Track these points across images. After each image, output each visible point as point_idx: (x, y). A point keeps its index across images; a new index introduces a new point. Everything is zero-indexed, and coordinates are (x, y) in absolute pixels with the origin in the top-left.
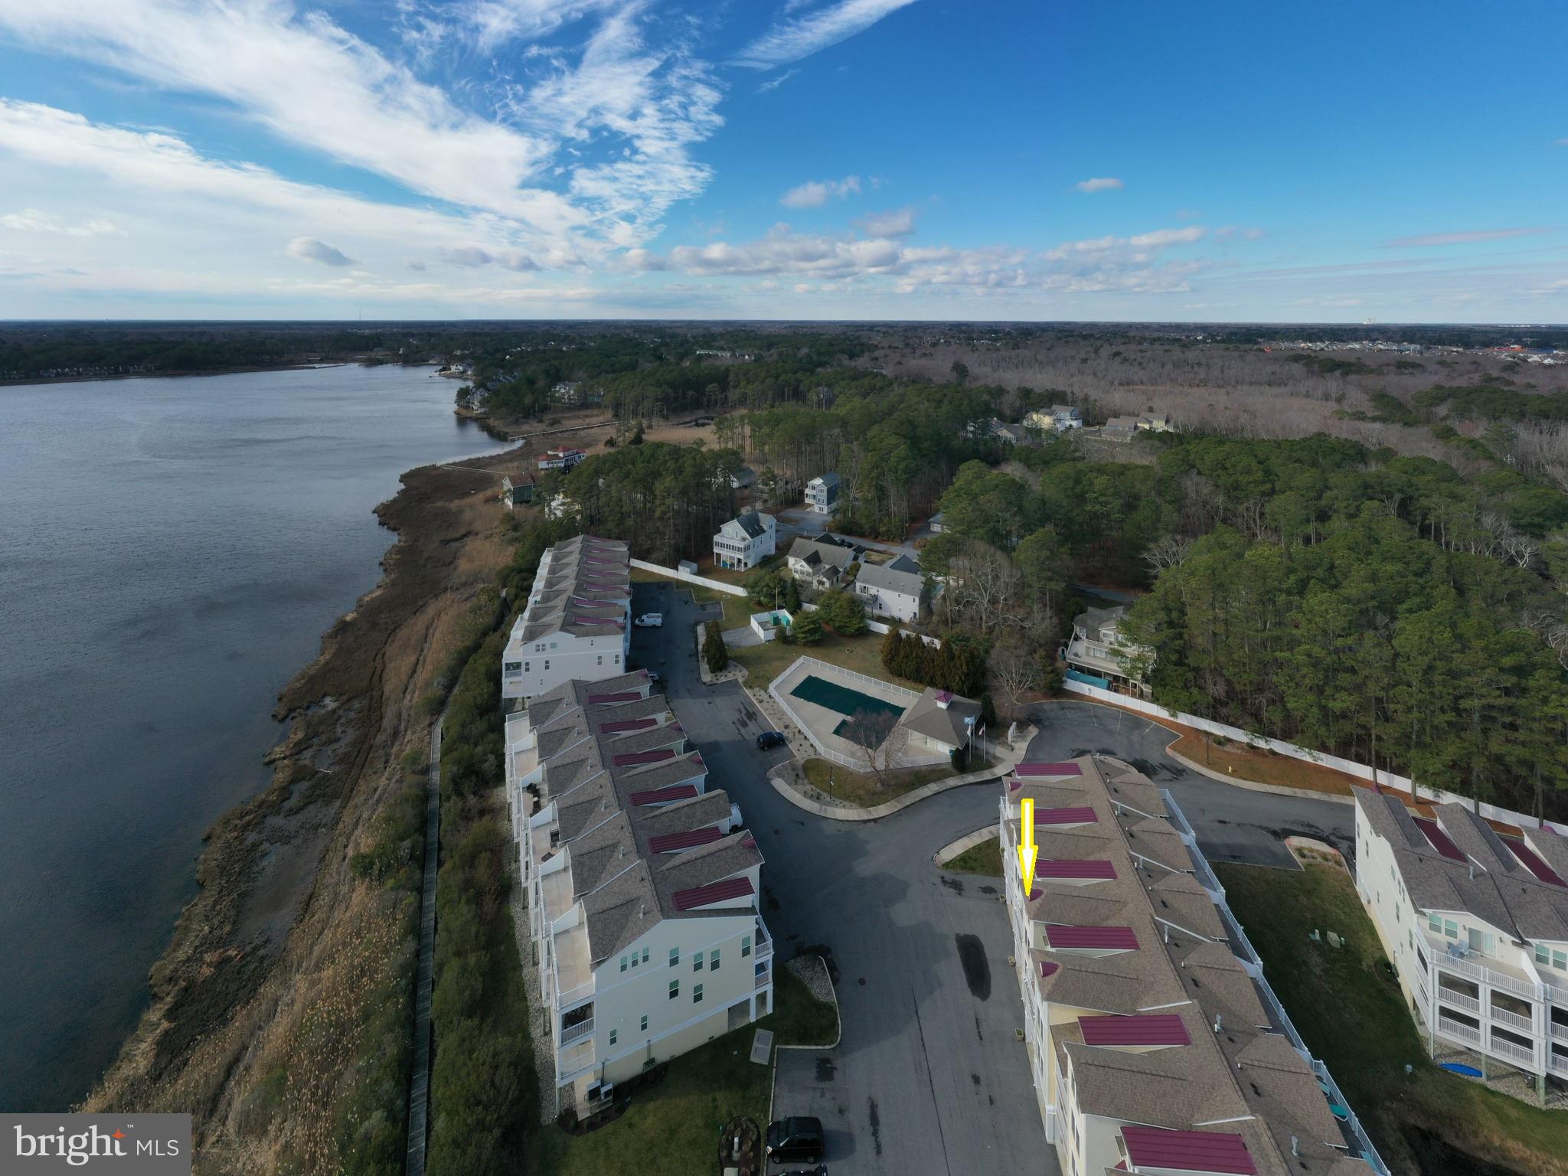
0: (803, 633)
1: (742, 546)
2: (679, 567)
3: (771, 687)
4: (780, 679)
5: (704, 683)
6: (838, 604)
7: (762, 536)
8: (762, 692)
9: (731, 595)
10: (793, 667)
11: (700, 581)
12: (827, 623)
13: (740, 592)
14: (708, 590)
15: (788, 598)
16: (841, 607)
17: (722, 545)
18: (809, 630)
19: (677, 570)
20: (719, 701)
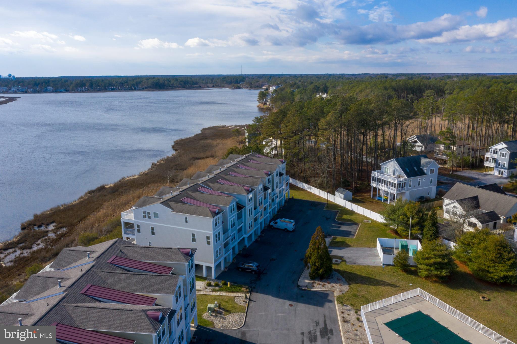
0: (427, 265)
1: (396, 182)
2: (336, 193)
3: (364, 310)
4: (378, 305)
5: (299, 286)
6: (482, 245)
7: (420, 177)
8: (352, 313)
9: (373, 221)
10: (401, 297)
11: (350, 206)
12: (465, 263)
13: (378, 218)
14: (352, 213)
15: (425, 230)
16: (485, 248)
17: (378, 181)
18: (435, 263)
19: (334, 195)
20: (301, 307)
